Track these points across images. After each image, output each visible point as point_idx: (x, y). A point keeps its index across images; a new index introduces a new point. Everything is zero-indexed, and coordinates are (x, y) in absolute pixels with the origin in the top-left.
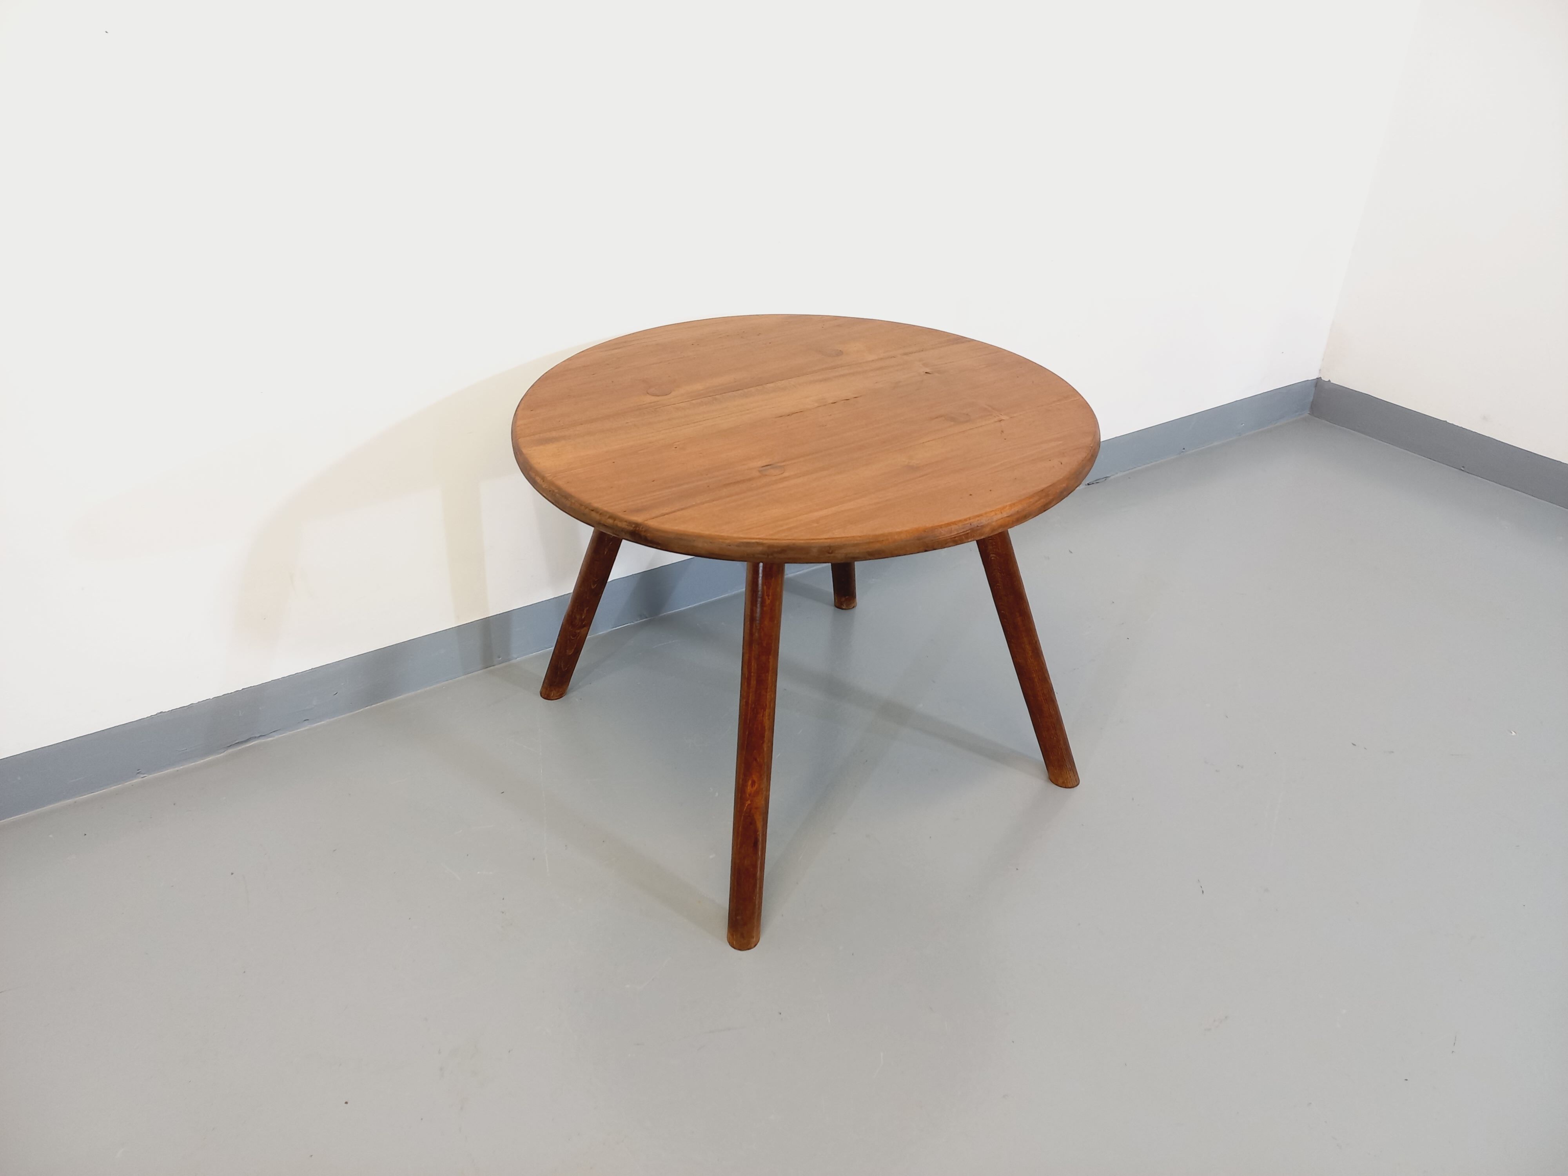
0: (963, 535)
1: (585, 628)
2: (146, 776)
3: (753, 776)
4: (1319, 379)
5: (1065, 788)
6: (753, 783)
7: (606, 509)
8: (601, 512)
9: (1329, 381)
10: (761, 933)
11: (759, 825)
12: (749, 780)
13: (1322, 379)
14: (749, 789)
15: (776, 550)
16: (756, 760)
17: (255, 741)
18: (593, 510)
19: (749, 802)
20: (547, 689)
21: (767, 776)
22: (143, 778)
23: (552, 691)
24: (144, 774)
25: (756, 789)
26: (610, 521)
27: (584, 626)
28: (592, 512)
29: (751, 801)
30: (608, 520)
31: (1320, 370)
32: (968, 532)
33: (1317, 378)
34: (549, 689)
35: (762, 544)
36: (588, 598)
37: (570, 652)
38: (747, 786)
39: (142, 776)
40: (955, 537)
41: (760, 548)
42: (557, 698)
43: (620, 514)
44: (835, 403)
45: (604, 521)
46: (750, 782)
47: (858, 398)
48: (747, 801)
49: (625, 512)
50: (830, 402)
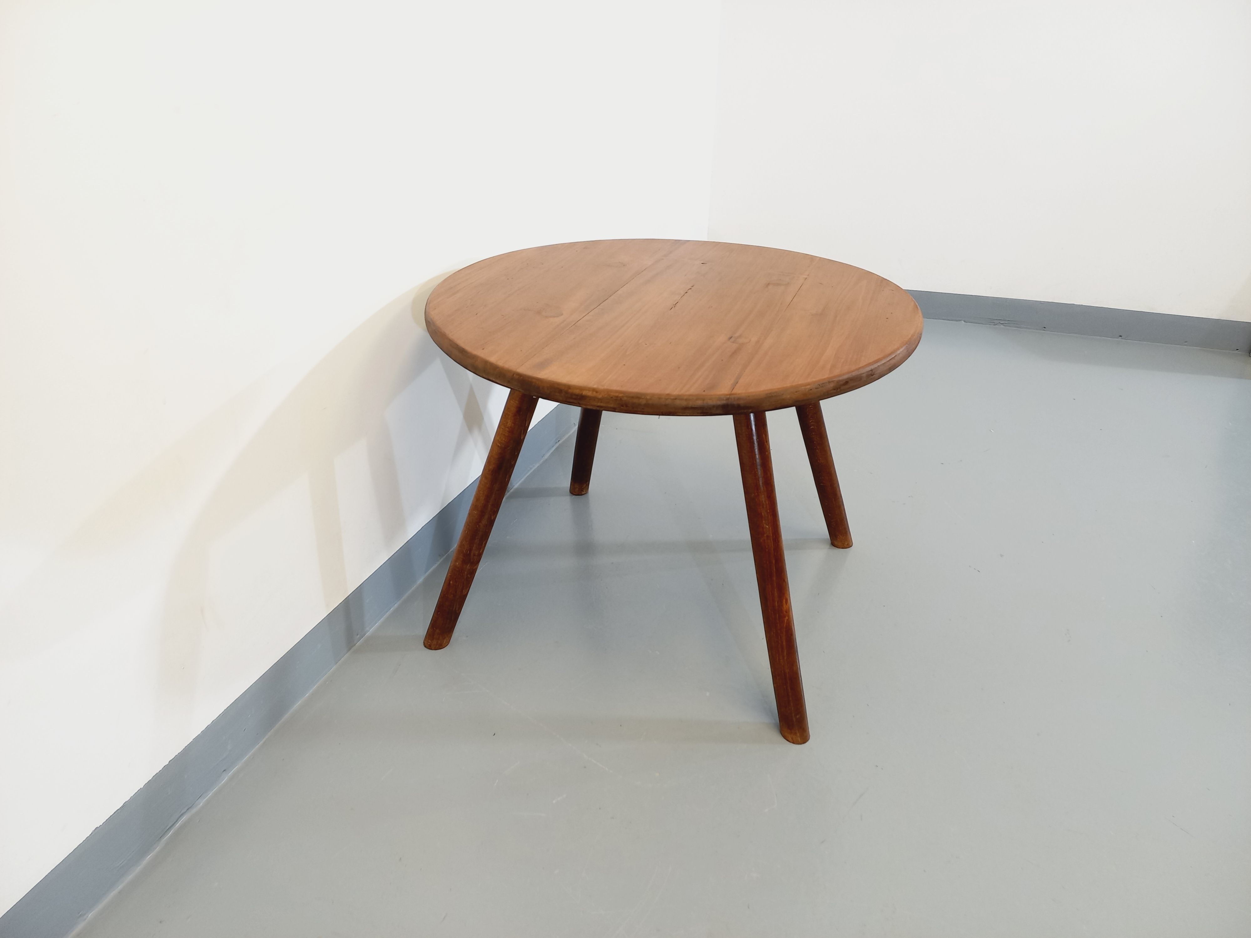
17: (183, 818)
19: (787, 618)
38: (782, 605)
43: (704, 393)
44: (686, 293)
45: (691, 404)
46: (784, 600)
47: (694, 287)
48: (785, 617)
49: (704, 391)
50: (683, 293)
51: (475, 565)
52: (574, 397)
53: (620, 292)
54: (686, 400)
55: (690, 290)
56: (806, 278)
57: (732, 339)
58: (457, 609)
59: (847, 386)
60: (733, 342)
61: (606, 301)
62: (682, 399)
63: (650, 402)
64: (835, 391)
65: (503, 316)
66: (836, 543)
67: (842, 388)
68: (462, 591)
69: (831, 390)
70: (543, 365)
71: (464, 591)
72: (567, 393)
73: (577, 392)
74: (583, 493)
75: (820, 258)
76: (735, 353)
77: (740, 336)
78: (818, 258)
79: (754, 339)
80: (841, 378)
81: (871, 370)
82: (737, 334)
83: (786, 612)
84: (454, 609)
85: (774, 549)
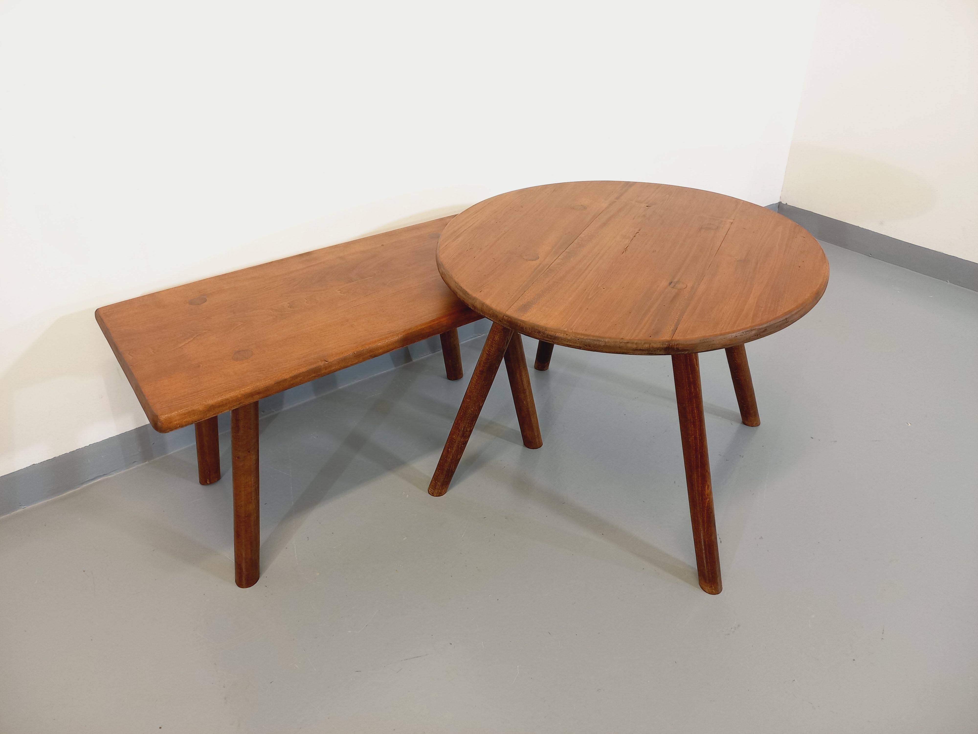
2: (25, 508)
3: (708, 482)
4: (780, 203)
9: (786, 204)
12: (705, 485)
13: (782, 202)
14: (707, 491)
17: (100, 478)
22: (23, 508)
24: (24, 506)
25: (710, 490)
30: (645, 345)
31: (780, 197)
33: (779, 202)
39: (23, 507)
43: (650, 339)
44: (635, 236)
45: (640, 347)
46: (707, 486)
47: (641, 230)
48: (707, 499)
49: (650, 336)
50: (632, 237)
51: (467, 438)
52: (549, 337)
53: (582, 236)
54: (636, 344)
55: (638, 234)
56: (732, 222)
57: (672, 285)
58: (453, 469)
59: (765, 333)
60: (673, 288)
61: (572, 244)
62: (633, 343)
63: (607, 344)
64: (755, 337)
65: (494, 260)
66: (746, 422)
67: (761, 334)
68: (457, 457)
69: (753, 336)
70: (525, 308)
71: (458, 456)
72: (544, 333)
73: (552, 333)
74: (545, 369)
75: (744, 201)
76: (675, 298)
77: (678, 282)
78: (743, 201)
79: (690, 285)
80: (761, 327)
81: (785, 319)
82: (676, 280)
83: (708, 495)
84: (451, 468)
85: (700, 447)
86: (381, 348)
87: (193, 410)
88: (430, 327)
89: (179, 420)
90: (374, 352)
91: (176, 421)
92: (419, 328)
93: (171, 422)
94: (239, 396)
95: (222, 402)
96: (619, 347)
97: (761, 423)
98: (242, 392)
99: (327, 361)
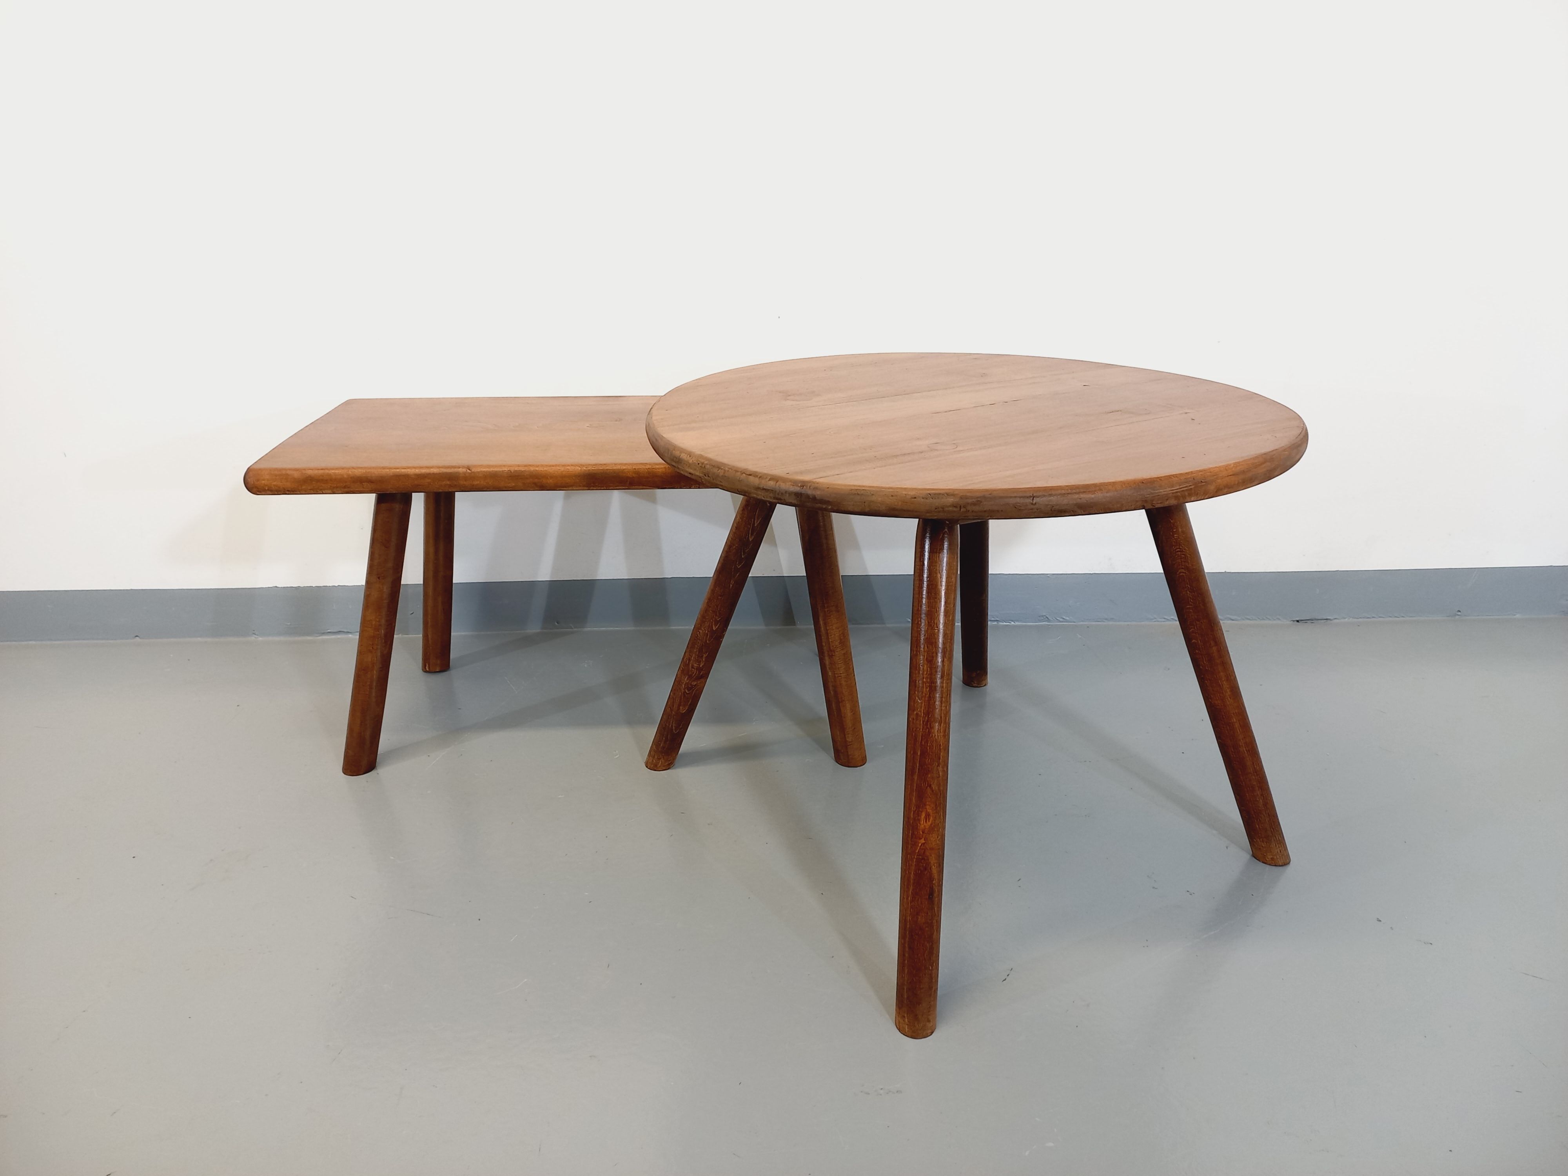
0: (1186, 490)
1: (702, 680)
3: (928, 807)
5: (1275, 866)
6: (928, 816)
7: (766, 472)
8: (760, 475)
10: (937, 1018)
11: (934, 870)
12: (922, 812)
14: (924, 824)
15: (970, 501)
16: (930, 786)
18: (750, 475)
19: (923, 841)
20: (654, 757)
21: (943, 810)
23: (660, 759)
25: (931, 824)
26: (771, 484)
27: (702, 677)
28: (750, 476)
29: (924, 840)
30: (770, 482)
32: (1191, 487)
34: (656, 757)
35: (953, 495)
36: (708, 642)
37: (683, 710)
38: (919, 820)
40: (1177, 492)
41: (951, 500)
42: (664, 768)
44: (993, 404)
47: (1018, 401)
50: (987, 404)
53: (918, 394)
57: (935, 445)
60: (929, 447)
61: (883, 398)
82: (953, 442)
85: (922, 734)
86: (551, 477)
87: (287, 474)
88: (637, 472)
89: (268, 480)
90: (540, 479)
91: (264, 480)
92: (618, 467)
93: (258, 480)
94: (345, 476)
95: (323, 476)
96: (739, 481)
97: (1291, 862)
98: (350, 473)
99: (470, 470)
